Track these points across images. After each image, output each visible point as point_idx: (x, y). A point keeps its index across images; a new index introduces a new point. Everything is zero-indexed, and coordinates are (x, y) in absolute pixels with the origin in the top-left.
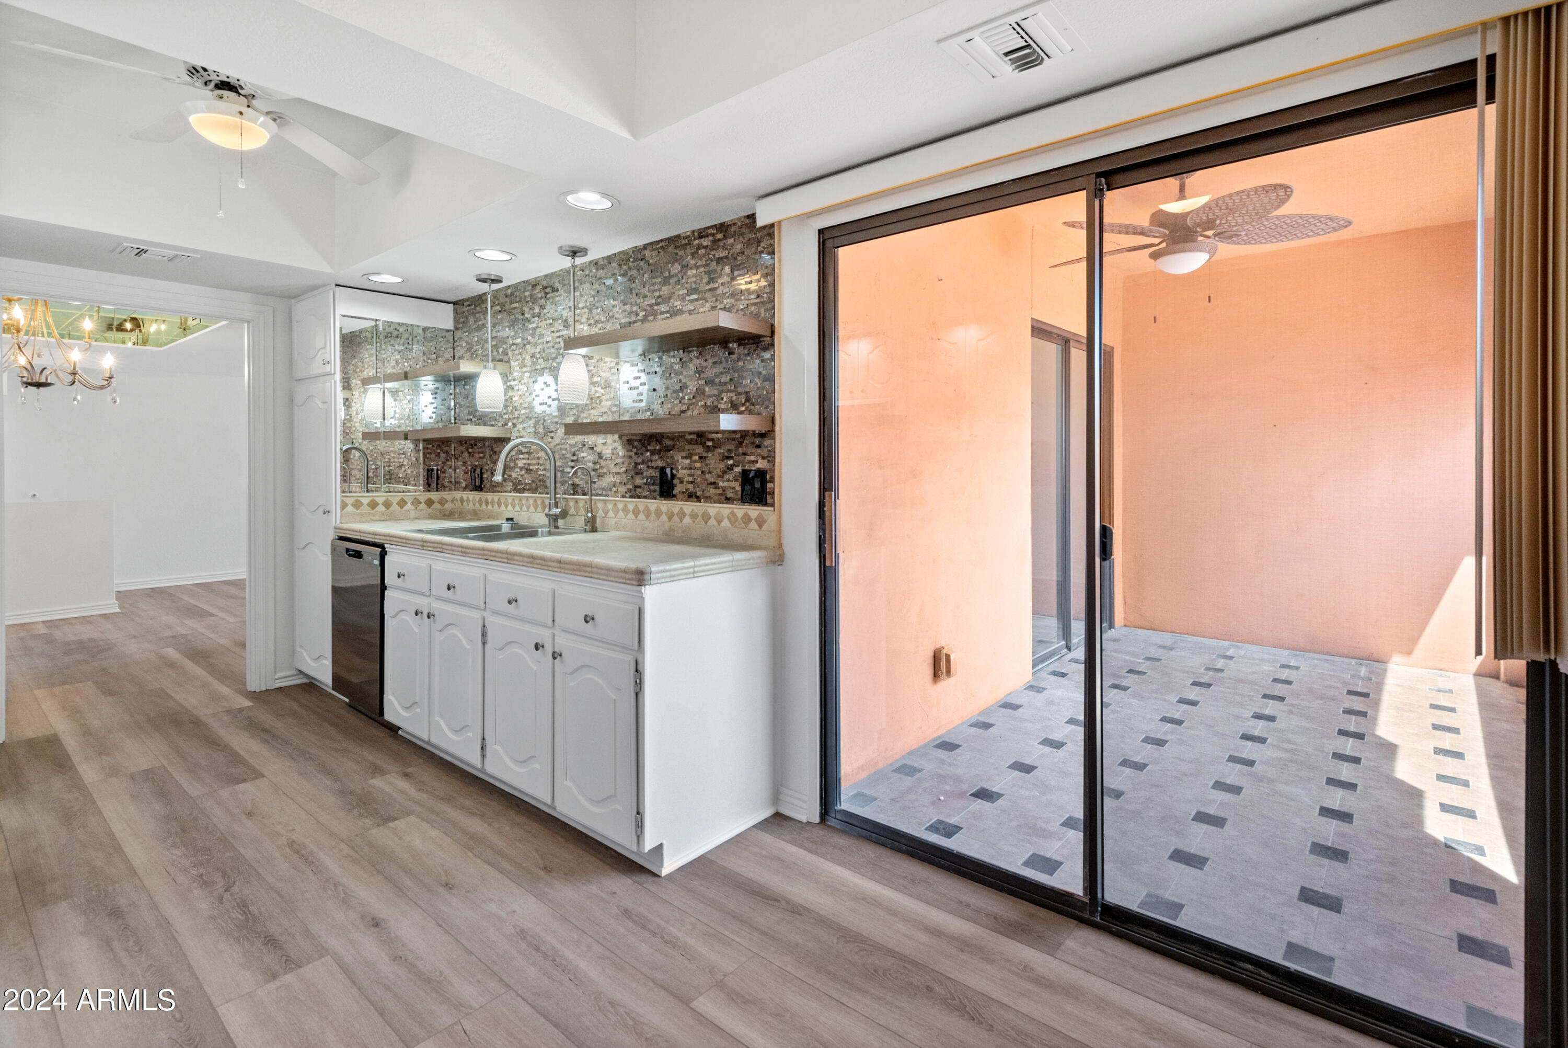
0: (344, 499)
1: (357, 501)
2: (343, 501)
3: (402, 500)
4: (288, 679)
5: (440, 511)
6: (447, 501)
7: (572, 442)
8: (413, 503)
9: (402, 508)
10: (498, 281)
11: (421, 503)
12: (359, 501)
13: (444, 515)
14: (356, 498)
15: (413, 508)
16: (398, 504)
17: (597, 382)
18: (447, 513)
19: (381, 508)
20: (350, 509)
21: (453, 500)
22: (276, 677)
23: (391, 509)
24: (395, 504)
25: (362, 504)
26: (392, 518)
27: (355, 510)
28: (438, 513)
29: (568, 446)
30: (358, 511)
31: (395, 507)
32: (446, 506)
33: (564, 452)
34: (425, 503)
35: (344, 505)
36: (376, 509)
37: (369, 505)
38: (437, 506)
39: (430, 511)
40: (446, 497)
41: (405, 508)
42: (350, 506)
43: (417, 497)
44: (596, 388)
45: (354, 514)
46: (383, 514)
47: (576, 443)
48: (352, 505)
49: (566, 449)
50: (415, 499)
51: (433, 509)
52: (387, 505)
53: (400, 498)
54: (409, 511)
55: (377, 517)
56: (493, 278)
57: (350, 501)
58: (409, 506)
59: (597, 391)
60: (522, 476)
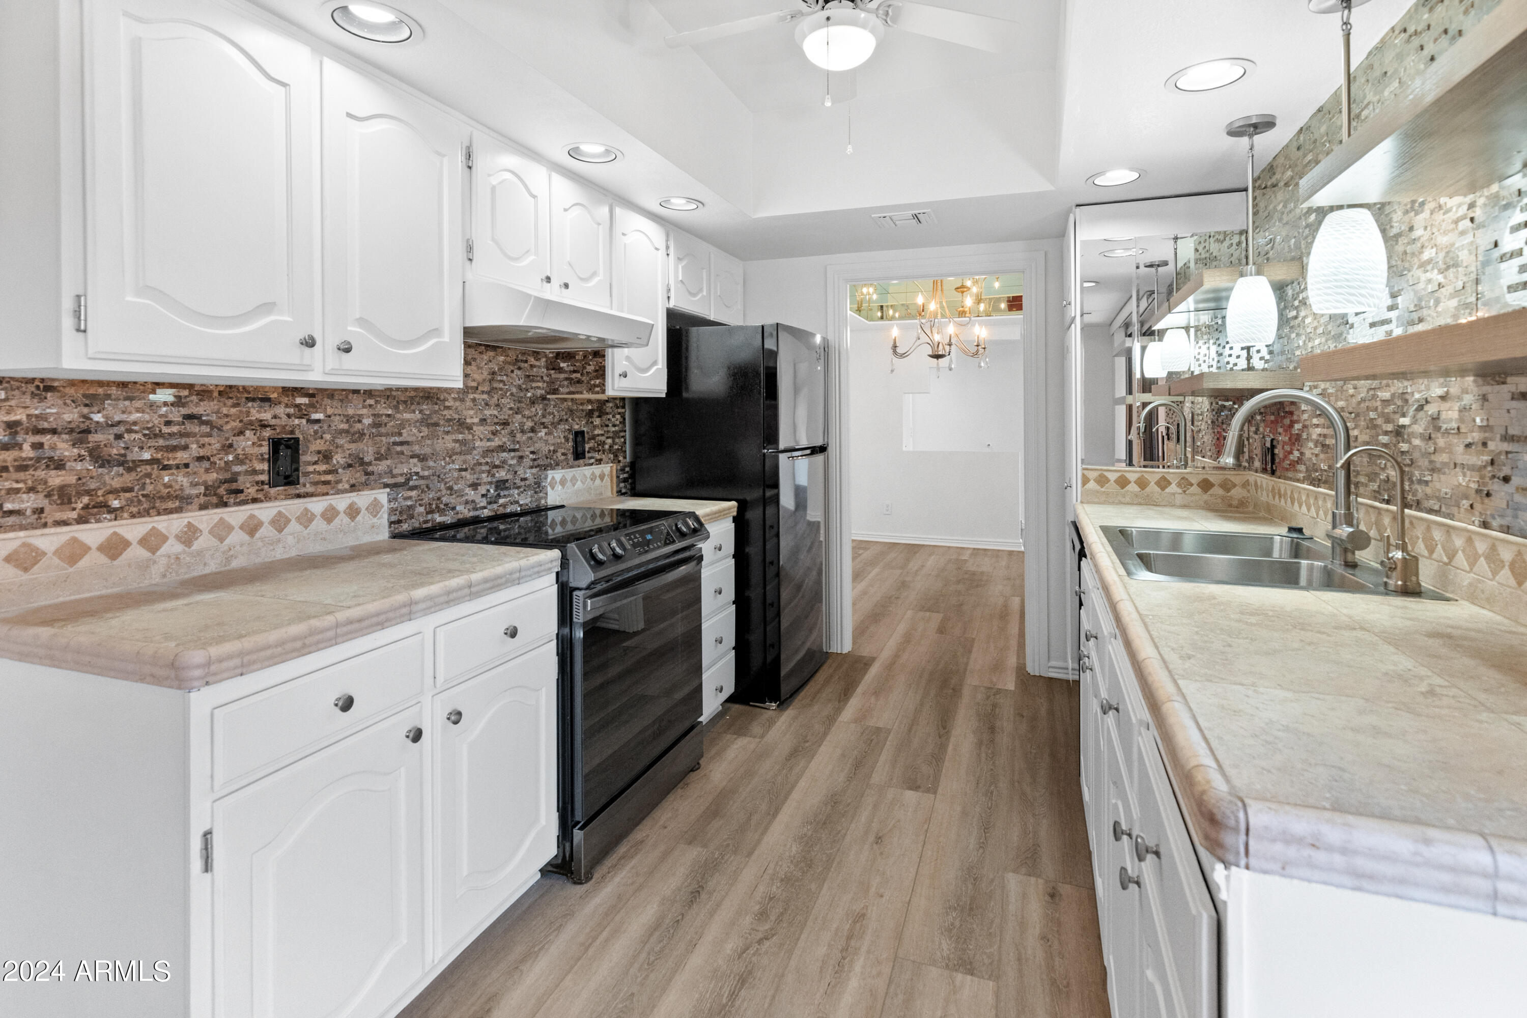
0: (1086, 472)
1: (1102, 476)
2: (1083, 475)
3: (1163, 479)
4: (1060, 671)
5: (1223, 498)
6: (1235, 486)
7: (1385, 395)
8: (1179, 485)
9: (1163, 489)
10: (1264, 124)
11: (1192, 485)
12: (1105, 476)
13: (1230, 505)
14: (1100, 472)
15: (1180, 491)
16: (1158, 483)
17: (1429, 261)
18: (1235, 503)
19: (1133, 488)
20: (1092, 485)
21: (1246, 485)
22: (1050, 664)
23: (1148, 489)
24: (1153, 483)
25: (1108, 480)
26: (1148, 502)
27: (1098, 487)
28: (1219, 501)
29: (1379, 403)
30: (1103, 489)
31: (1153, 488)
32: (1233, 492)
33: (1372, 415)
34: (1198, 485)
35: (1085, 480)
36: (1127, 488)
37: (1116, 482)
38: (1217, 491)
39: (1206, 497)
40: (1233, 479)
41: (1167, 490)
42: (1092, 481)
43: (1186, 476)
44: (1428, 275)
45: (1098, 492)
46: (1136, 496)
47: (1393, 395)
48: (1095, 480)
49: (1376, 409)
50: (1183, 478)
51: (1211, 495)
52: (1142, 483)
53: (1161, 475)
54: (1174, 494)
55: (1127, 499)
56: (1254, 121)
57: (1092, 475)
58: (1173, 488)
59: (1429, 281)
60: (1317, 455)
